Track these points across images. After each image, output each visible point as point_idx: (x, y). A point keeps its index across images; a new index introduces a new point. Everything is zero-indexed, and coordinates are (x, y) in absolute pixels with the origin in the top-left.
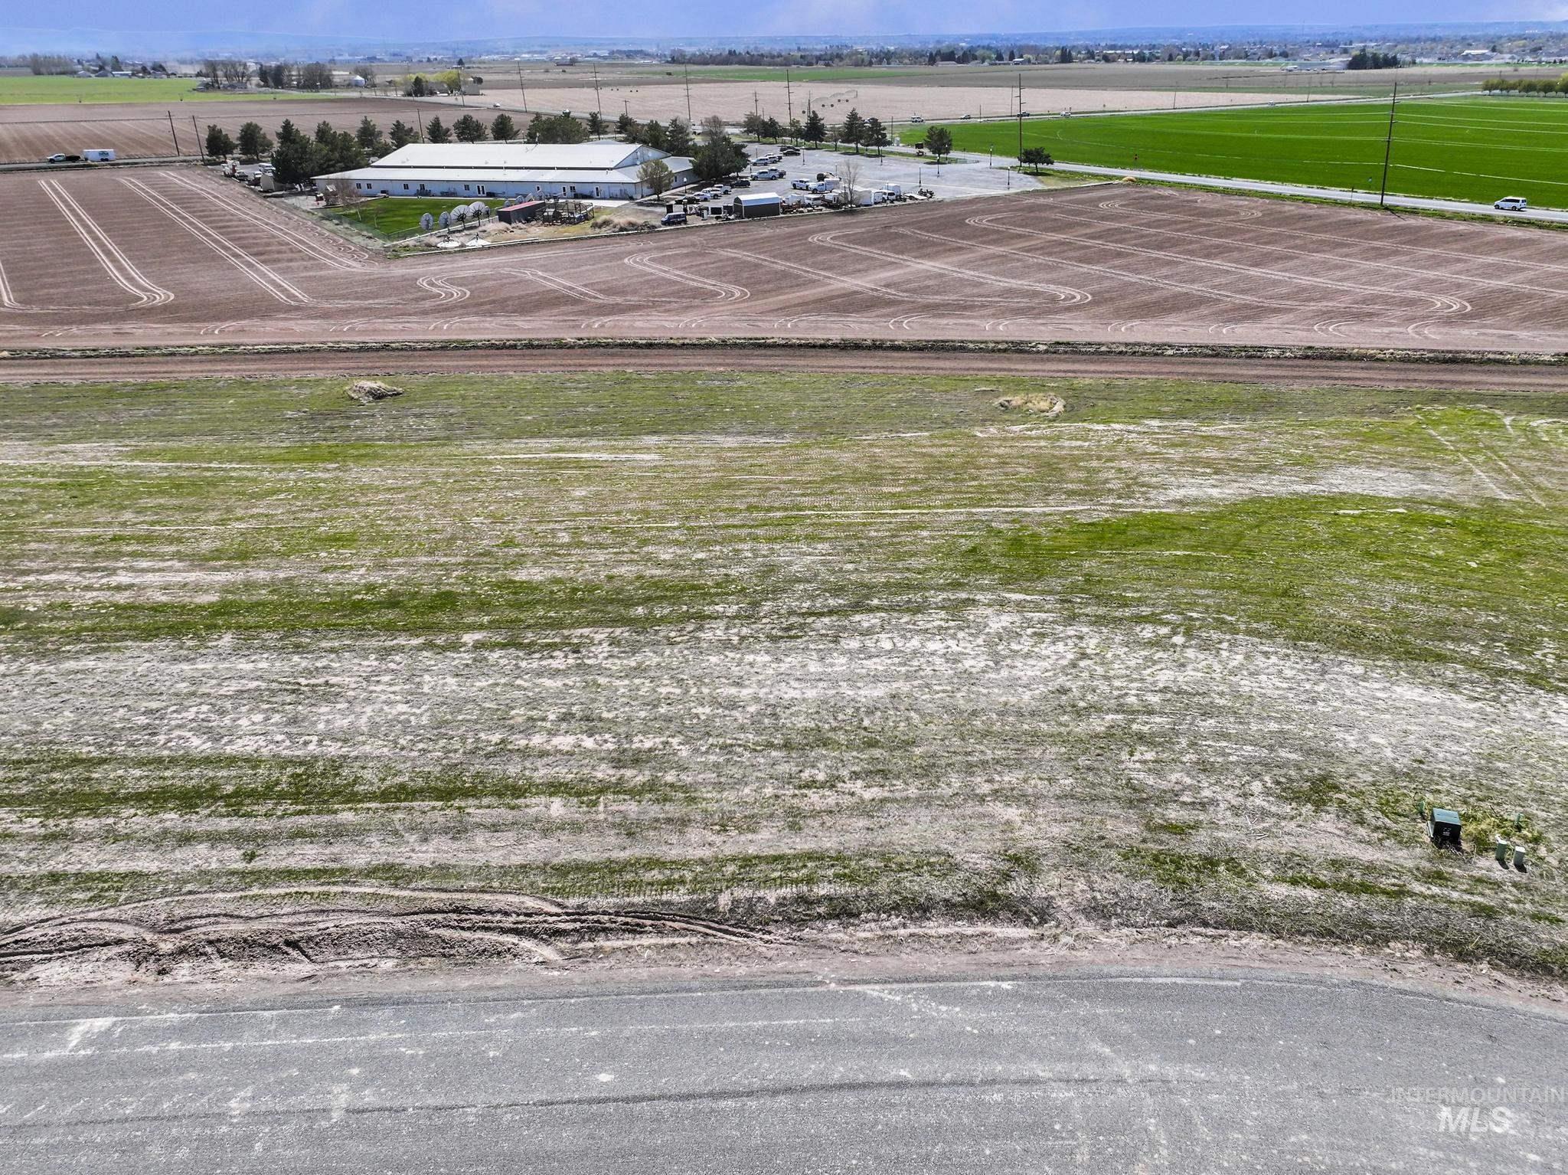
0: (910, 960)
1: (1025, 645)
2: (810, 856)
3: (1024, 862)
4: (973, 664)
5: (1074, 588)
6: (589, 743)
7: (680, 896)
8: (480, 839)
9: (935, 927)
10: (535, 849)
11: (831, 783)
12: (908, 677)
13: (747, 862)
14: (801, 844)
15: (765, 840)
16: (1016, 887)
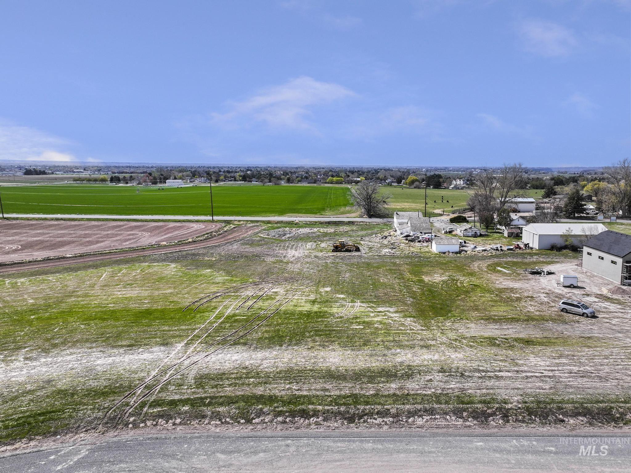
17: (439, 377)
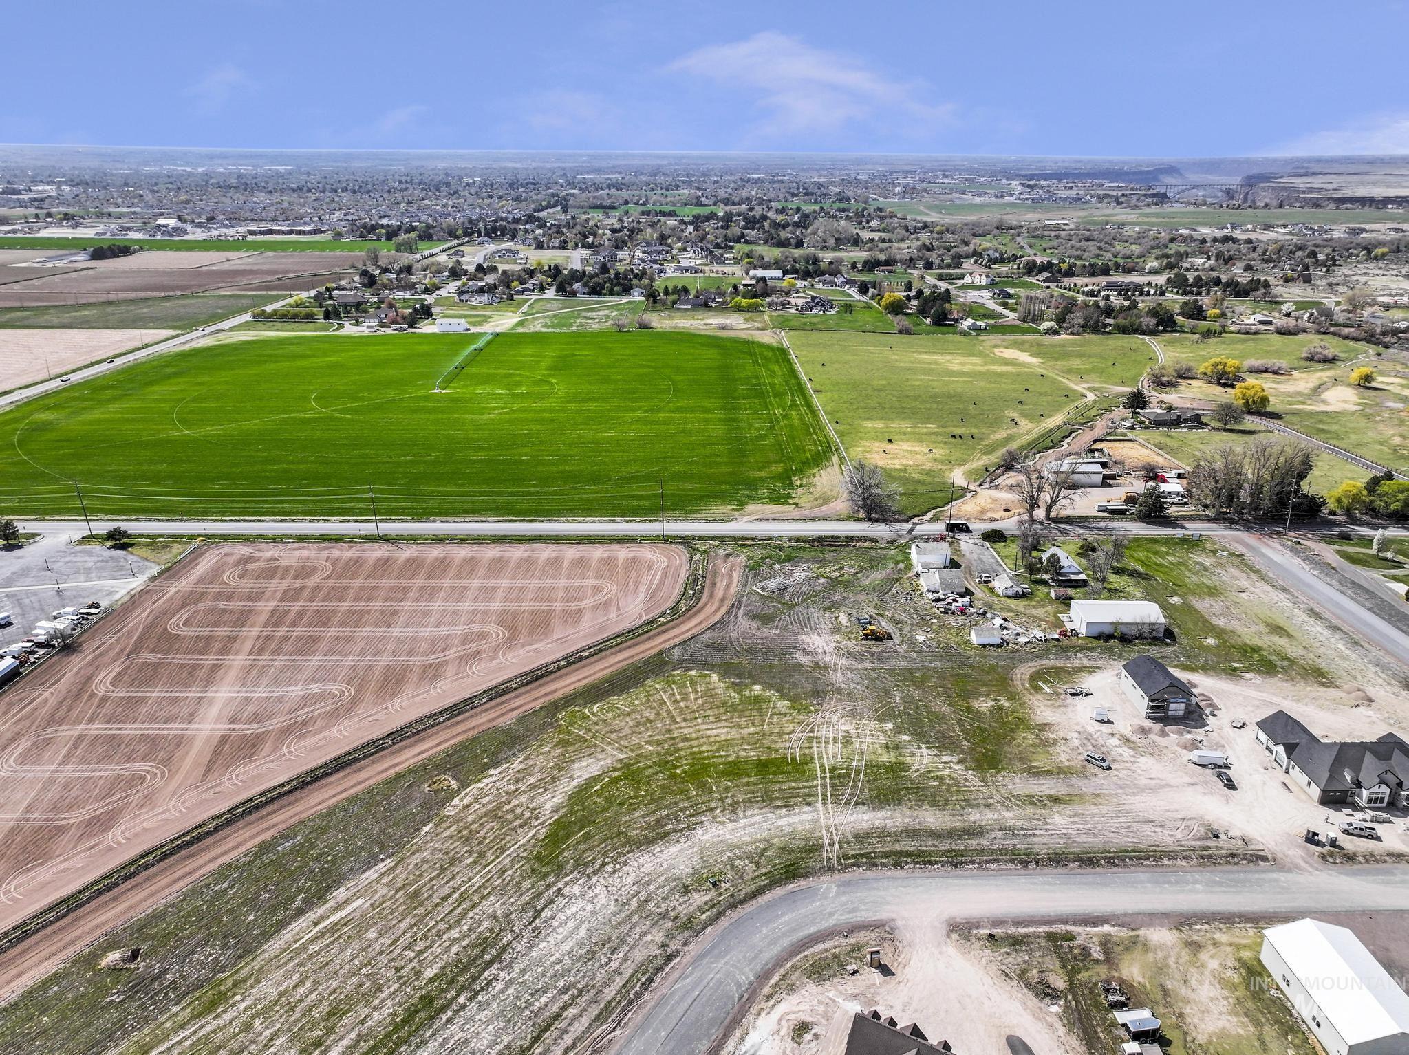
0: (671, 978)
1: (590, 894)
2: (632, 976)
3: (664, 946)
4: (589, 907)
5: (576, 867)
6: (549, 995)
7: (624, 1003)
8: (572, 1029)
9: (667, 970)
10: (585, 1021)
11: (610, 960)
12: (582, 922)
13: (624, 986)
14: (626, 976)
15: (619, 981)
16: (669, 951)
17: (999, 834)
